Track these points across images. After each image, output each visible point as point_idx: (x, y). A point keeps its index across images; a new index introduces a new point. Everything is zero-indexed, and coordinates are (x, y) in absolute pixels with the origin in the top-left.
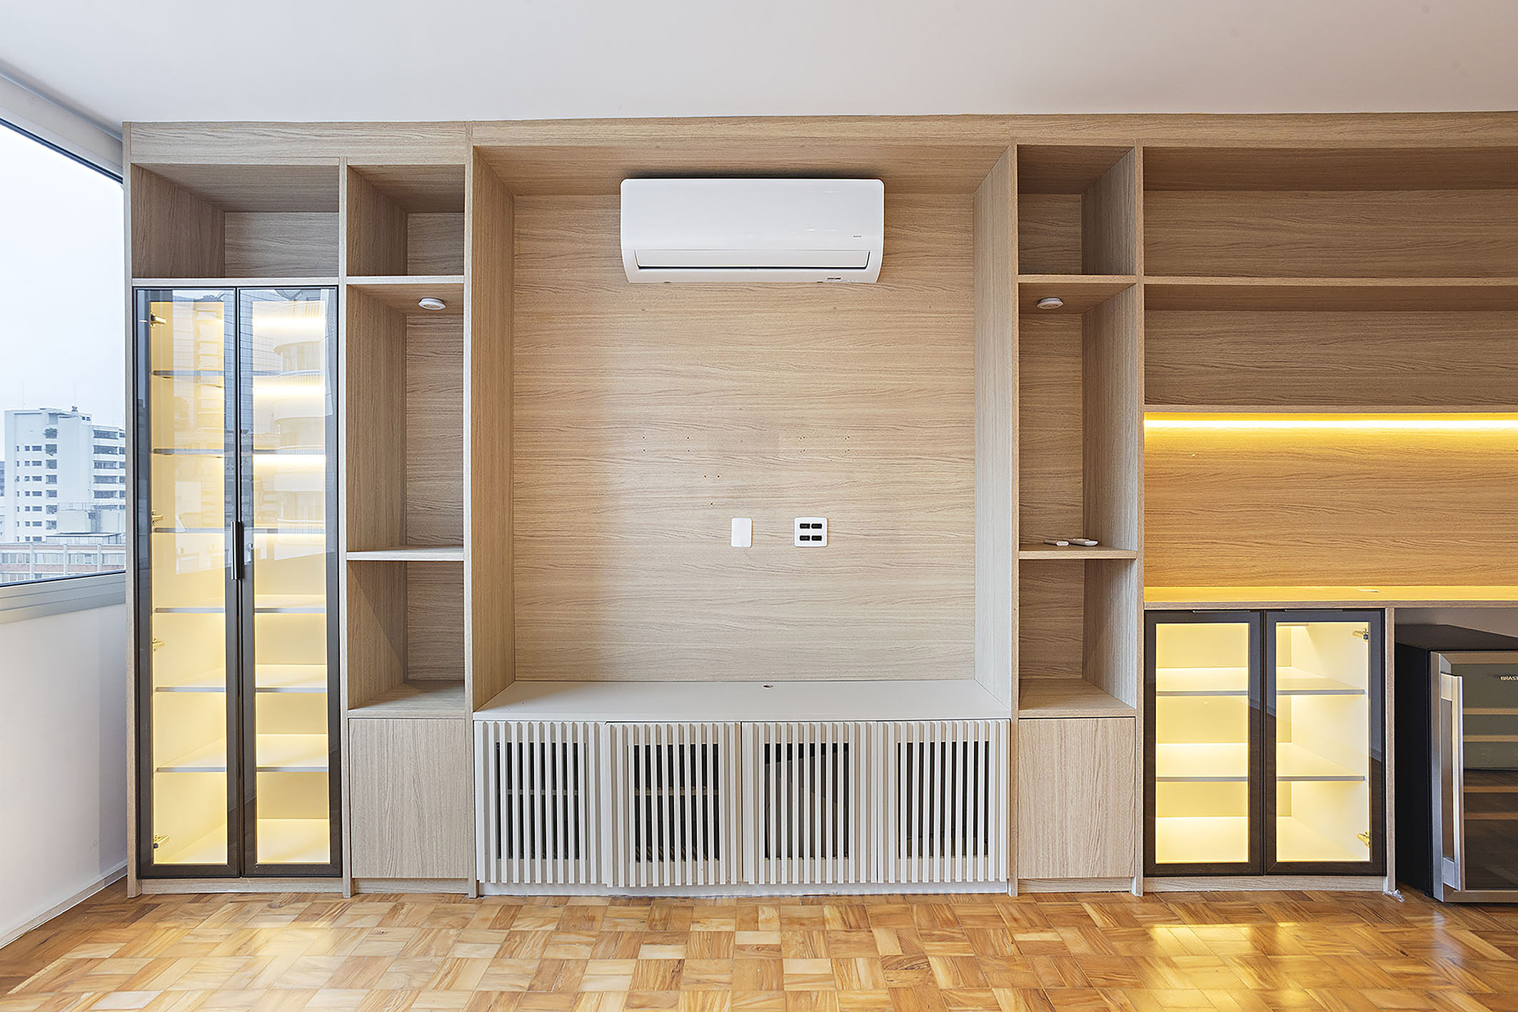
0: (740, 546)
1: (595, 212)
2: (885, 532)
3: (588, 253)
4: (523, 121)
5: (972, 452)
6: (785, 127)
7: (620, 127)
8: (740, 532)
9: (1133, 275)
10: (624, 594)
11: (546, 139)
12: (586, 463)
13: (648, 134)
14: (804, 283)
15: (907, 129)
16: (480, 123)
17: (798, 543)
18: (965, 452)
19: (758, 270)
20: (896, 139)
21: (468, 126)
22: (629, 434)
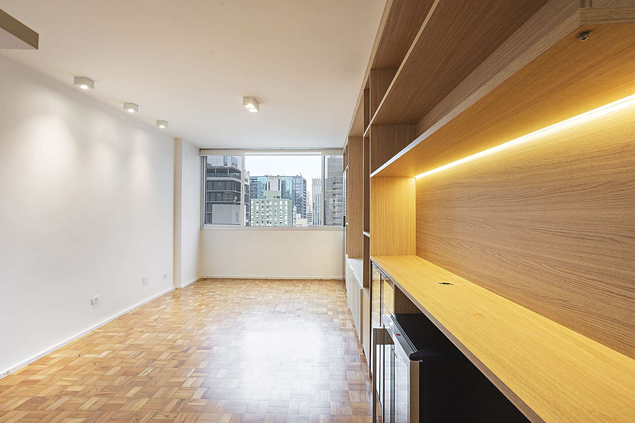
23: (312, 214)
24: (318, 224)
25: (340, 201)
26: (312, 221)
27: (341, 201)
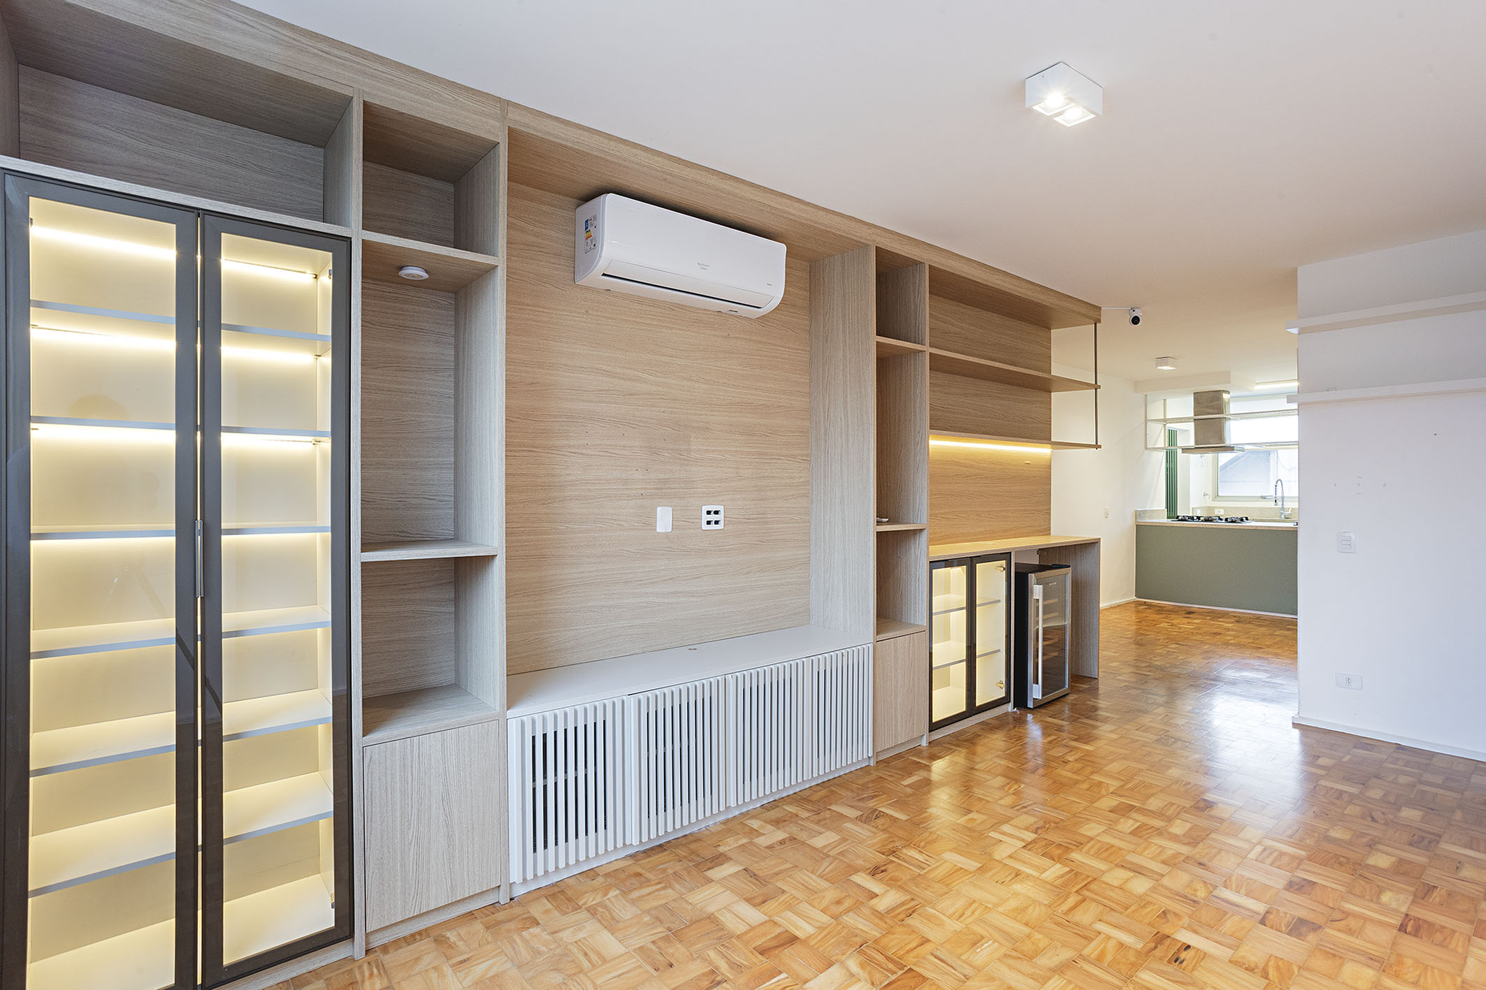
0: (663, 531)
1: (544, 208)
2: (760, 516)
3: (537, 247)
4: (557, 118)
5: (807, 455)
6: (753, 191)
7: (639, 152)
8: (664, 520)
9: (922, 344)
10: (570, 581)
11: (578, 142)
12: (534, 454)
13: (661, 166)
14: (709, 310)
16: (516, 105)
17: (705, 527)
18: (805, 455)
19: (691, 295)
20: (816, 223)
21: (505, 104)
22: (574, 428)
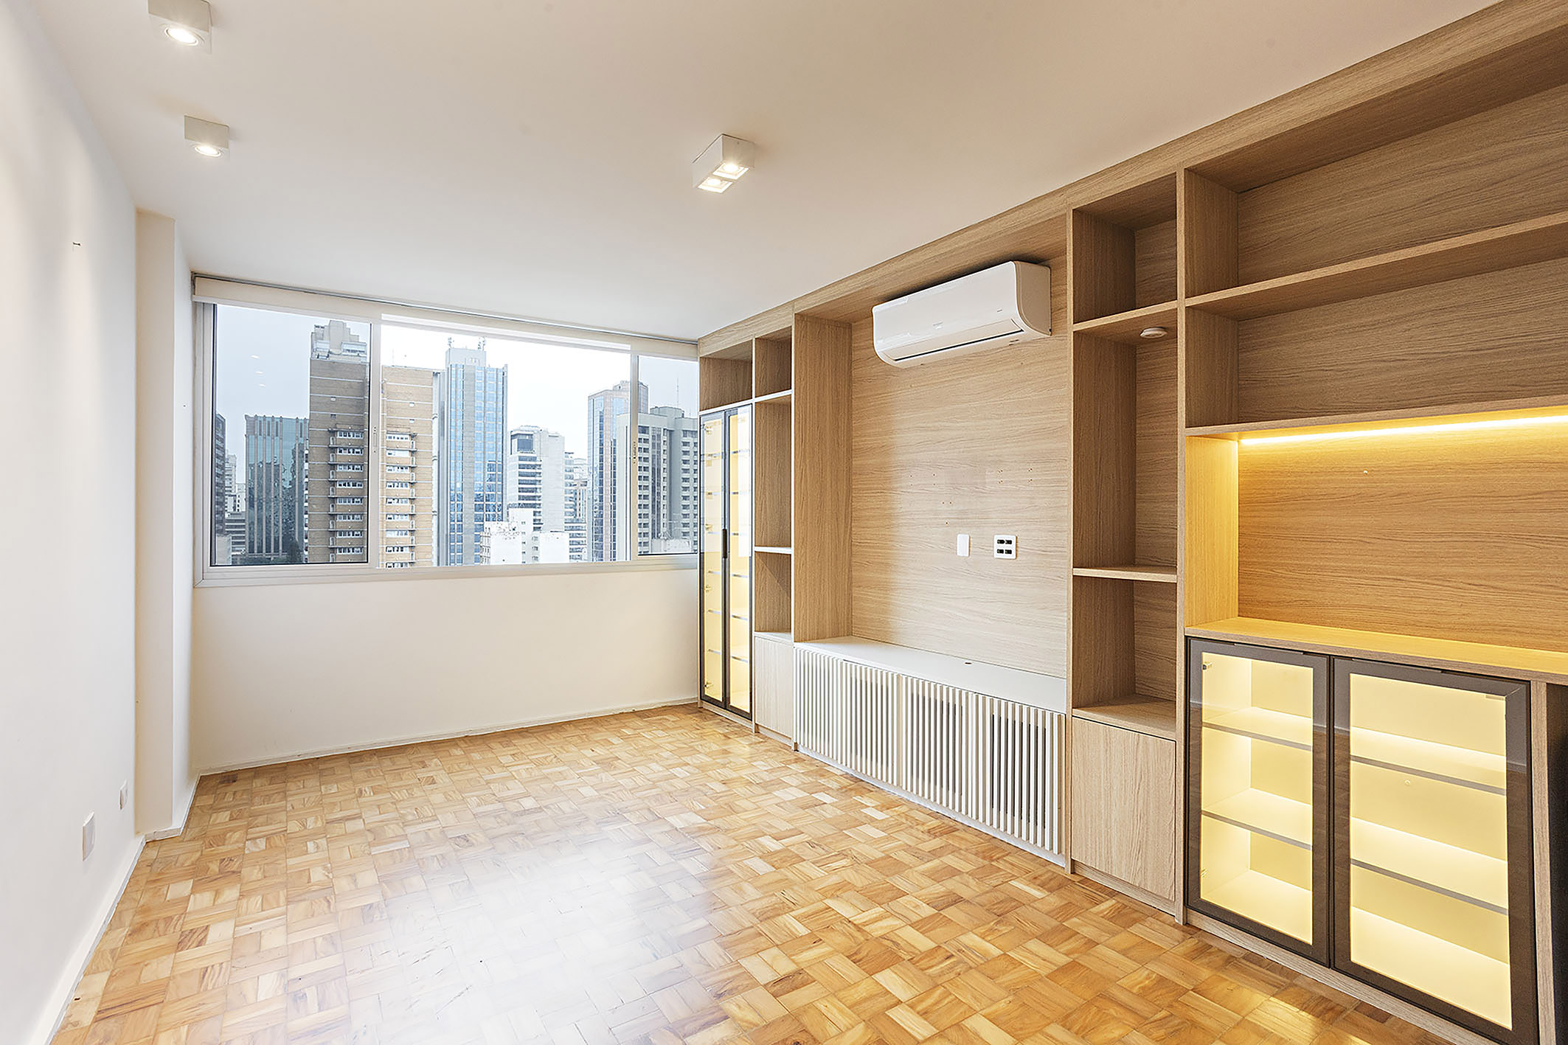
0: (962, 556)
8: (962, 545)
15: (998, 226)
17: (997, 555)
22: (904, 474)
23: (244, 521)
24: (268, 550)
25: (351, 484)
26: (244, 543)
27: (354, 485)
